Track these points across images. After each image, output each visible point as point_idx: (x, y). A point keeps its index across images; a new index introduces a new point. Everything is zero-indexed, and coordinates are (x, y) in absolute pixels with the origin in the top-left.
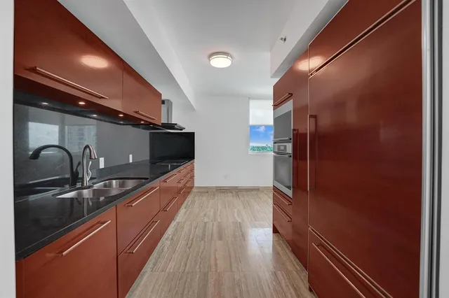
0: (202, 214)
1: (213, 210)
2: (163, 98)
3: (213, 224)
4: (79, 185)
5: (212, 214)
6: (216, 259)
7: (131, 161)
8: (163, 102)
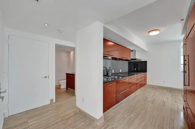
0: (147, 94)
1: (153, 94)
2: (131, 50)
3: (151, 98)
4: (108, 76)
5: (152, 95)
6: (147, 107)
7: (121, 72)
8: (132, 51)
